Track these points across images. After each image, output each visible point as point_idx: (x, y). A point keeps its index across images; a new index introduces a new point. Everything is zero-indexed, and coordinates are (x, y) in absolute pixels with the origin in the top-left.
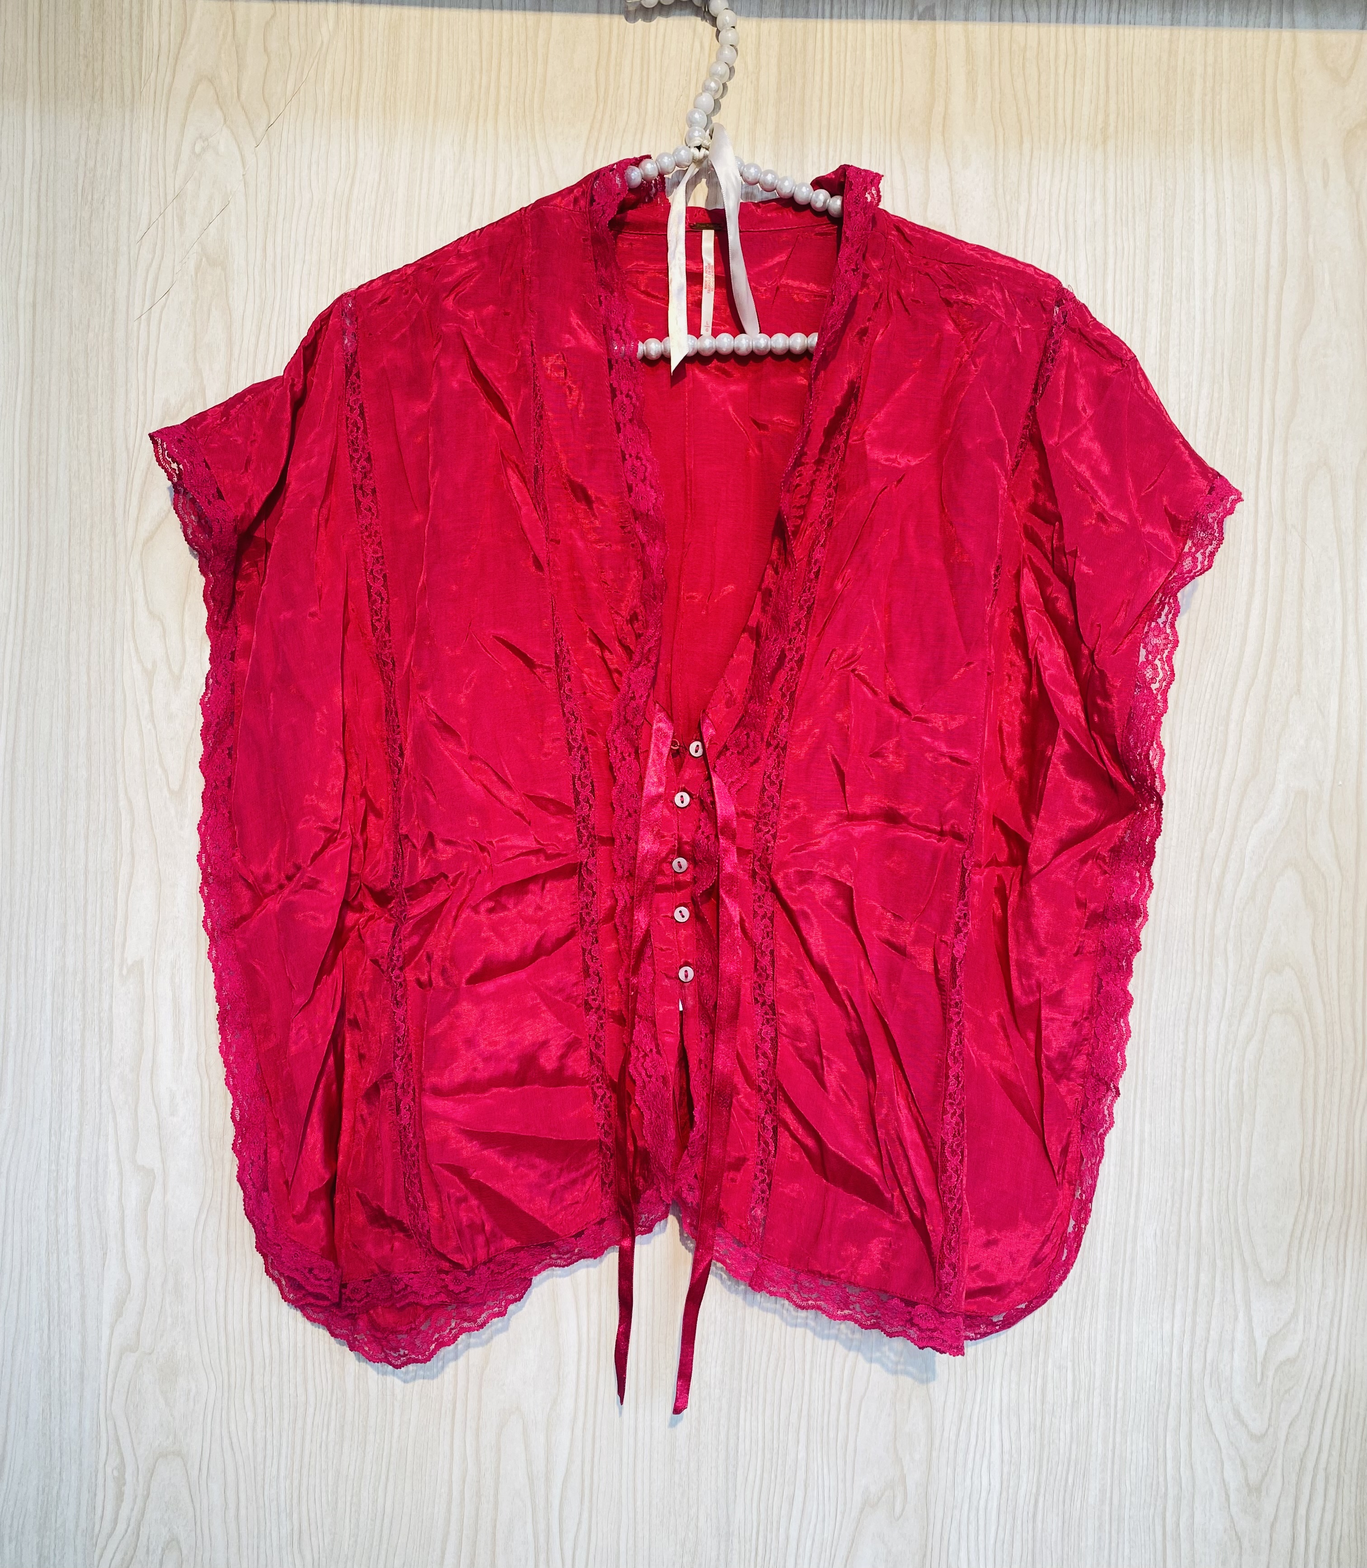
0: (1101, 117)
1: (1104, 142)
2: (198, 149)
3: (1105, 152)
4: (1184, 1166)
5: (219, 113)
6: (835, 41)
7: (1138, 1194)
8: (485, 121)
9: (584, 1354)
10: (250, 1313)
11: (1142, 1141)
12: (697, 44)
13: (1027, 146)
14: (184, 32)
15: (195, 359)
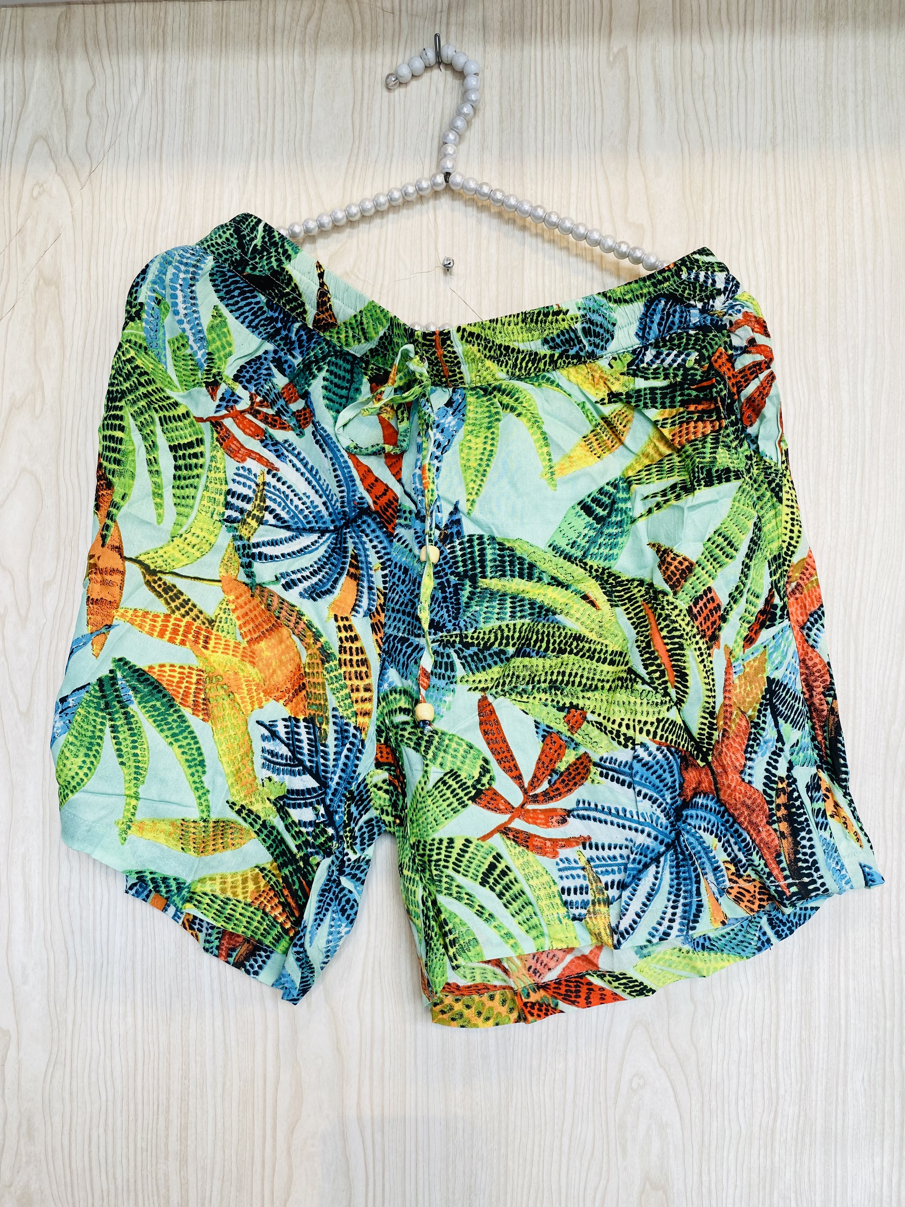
0: (770, 129)
1: (774, 149)
2: (35, 194)
3: (774, 157)
4: (885, 1018)
5: (52, 166)
6: (546, 80)
7: (846, 1043)
8: (264, 159)
9: (371, 1187)
10: (90, 1152)
11: (847, 997)
12: (433, 89)
13: (708, 156)
14: (24, 101)
15: (35, 361)
